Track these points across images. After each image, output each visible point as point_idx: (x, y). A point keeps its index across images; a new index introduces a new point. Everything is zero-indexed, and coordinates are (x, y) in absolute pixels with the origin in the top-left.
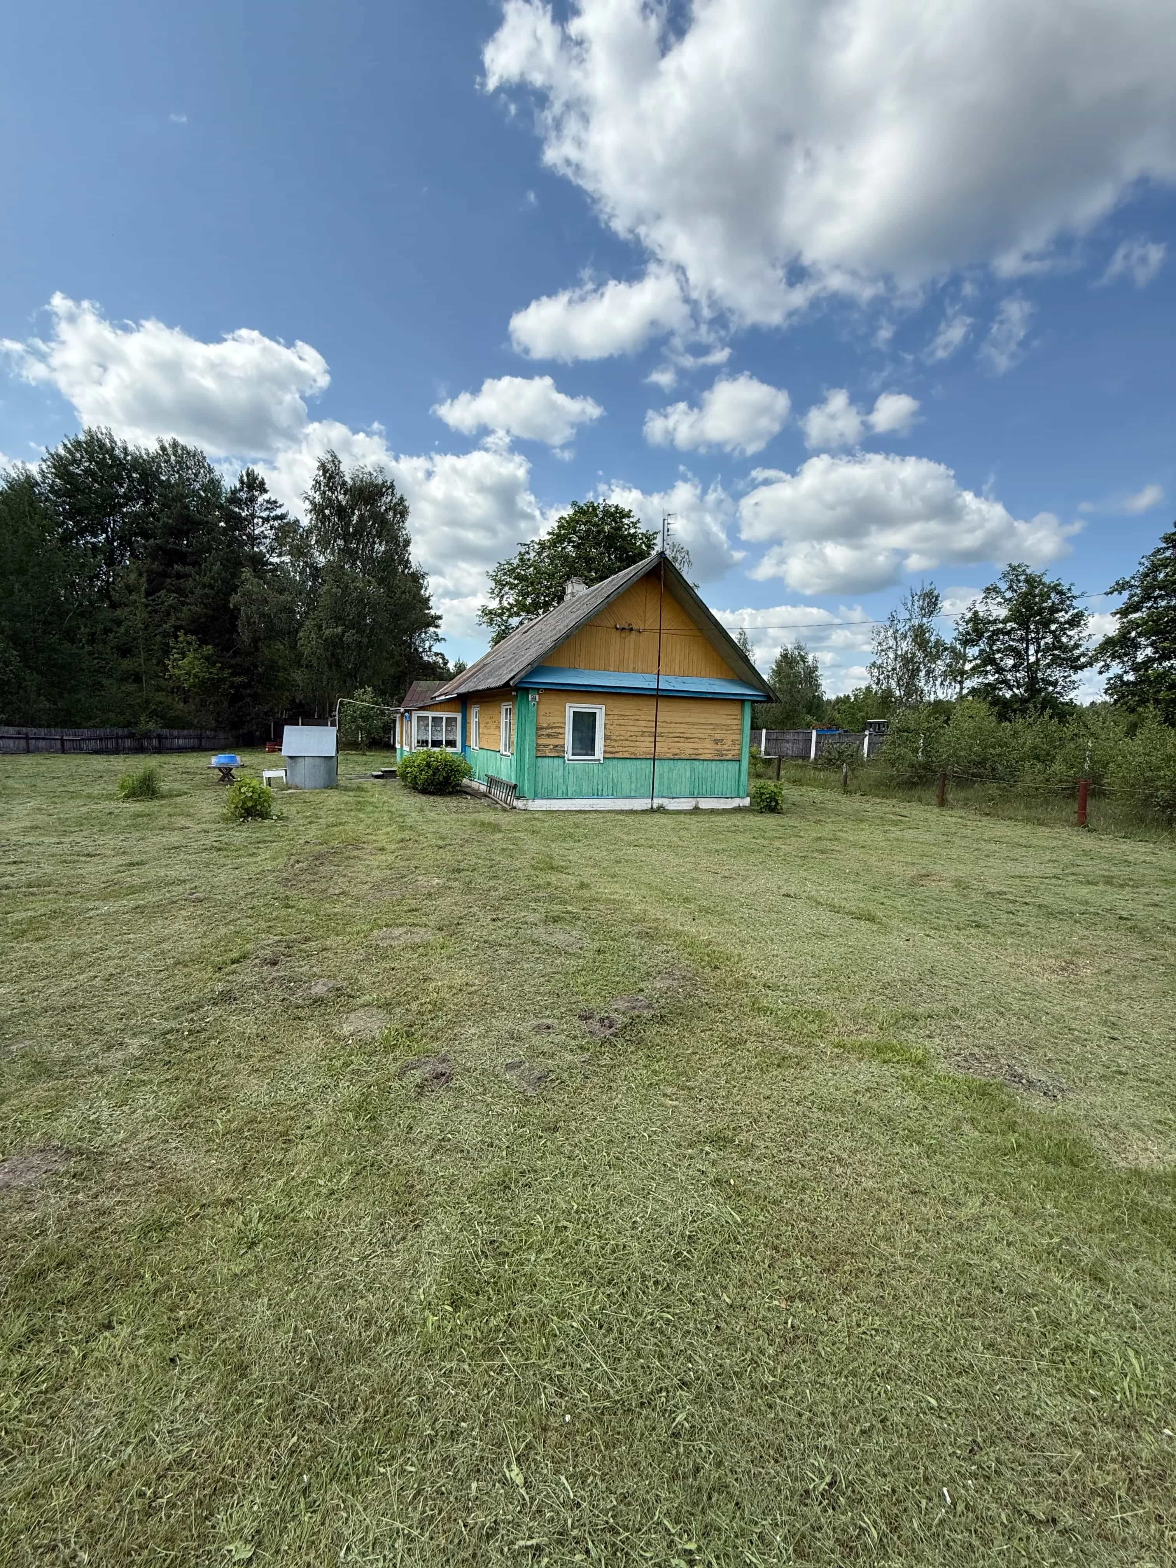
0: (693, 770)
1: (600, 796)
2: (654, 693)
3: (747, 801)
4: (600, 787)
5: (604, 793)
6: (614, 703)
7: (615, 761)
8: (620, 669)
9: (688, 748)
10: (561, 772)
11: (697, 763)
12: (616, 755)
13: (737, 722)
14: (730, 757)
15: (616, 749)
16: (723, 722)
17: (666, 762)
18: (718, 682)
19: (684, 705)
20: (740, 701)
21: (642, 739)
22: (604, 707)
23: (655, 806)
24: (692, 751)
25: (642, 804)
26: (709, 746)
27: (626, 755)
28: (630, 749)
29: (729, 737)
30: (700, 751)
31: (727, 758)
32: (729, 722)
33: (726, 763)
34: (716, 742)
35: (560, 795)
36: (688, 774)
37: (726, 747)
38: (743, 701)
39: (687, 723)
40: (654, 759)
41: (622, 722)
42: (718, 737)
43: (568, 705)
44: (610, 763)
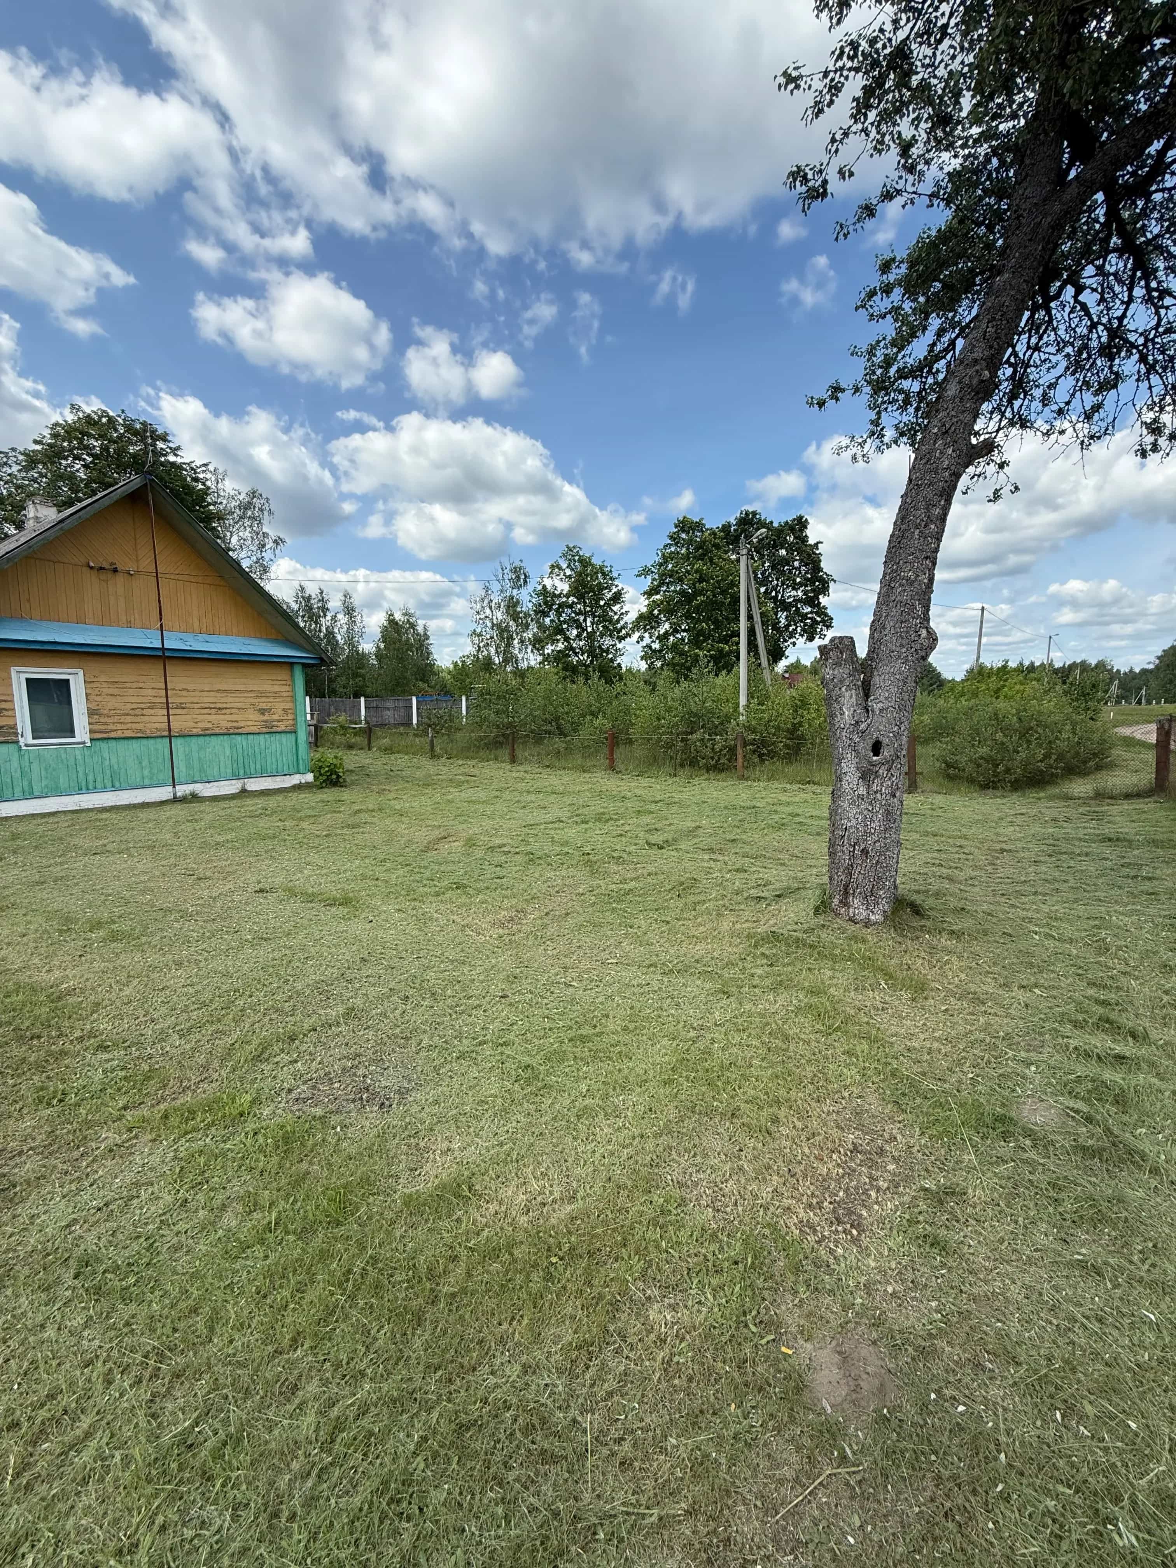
0: (233, 747)
1: (89, 790)
2: (160, 653)
3: (310, 777)
4: (91, 778)
5: (99, 785)
6: (96, 666)
7: (112, 744)
8: (104, 620)
9: (223, 721)
10: (15, 764)
11: (239, 738)
12: (113, 735)
13: (287, 688)
14: (283, 728)
15: (111, 727)
16: (268, 688)
17: (194, 740)
18: (256, 642)
19: (213, 669)
20: (288, 664)
21: (152, 712)
22: (81, 673)
23: (179, 794)
24: (230, 725)
25: (164, 793)
26: (252, 717)
27: (128, 734)
28: (134, 726)
29: (279, 706)
30: (242, 724)
31: (279, 729)
32: (277, 688)
33: (278, 736)
34: (262, 712)
35: (18, 793)
36: (228, 752)
37: (276, 717)
38: (292, 664)
39: (218, 691)
40: (170, 737)
41: (116, 691)
42: (263, 706)
43: (14, 670)
44: (104, 745)
